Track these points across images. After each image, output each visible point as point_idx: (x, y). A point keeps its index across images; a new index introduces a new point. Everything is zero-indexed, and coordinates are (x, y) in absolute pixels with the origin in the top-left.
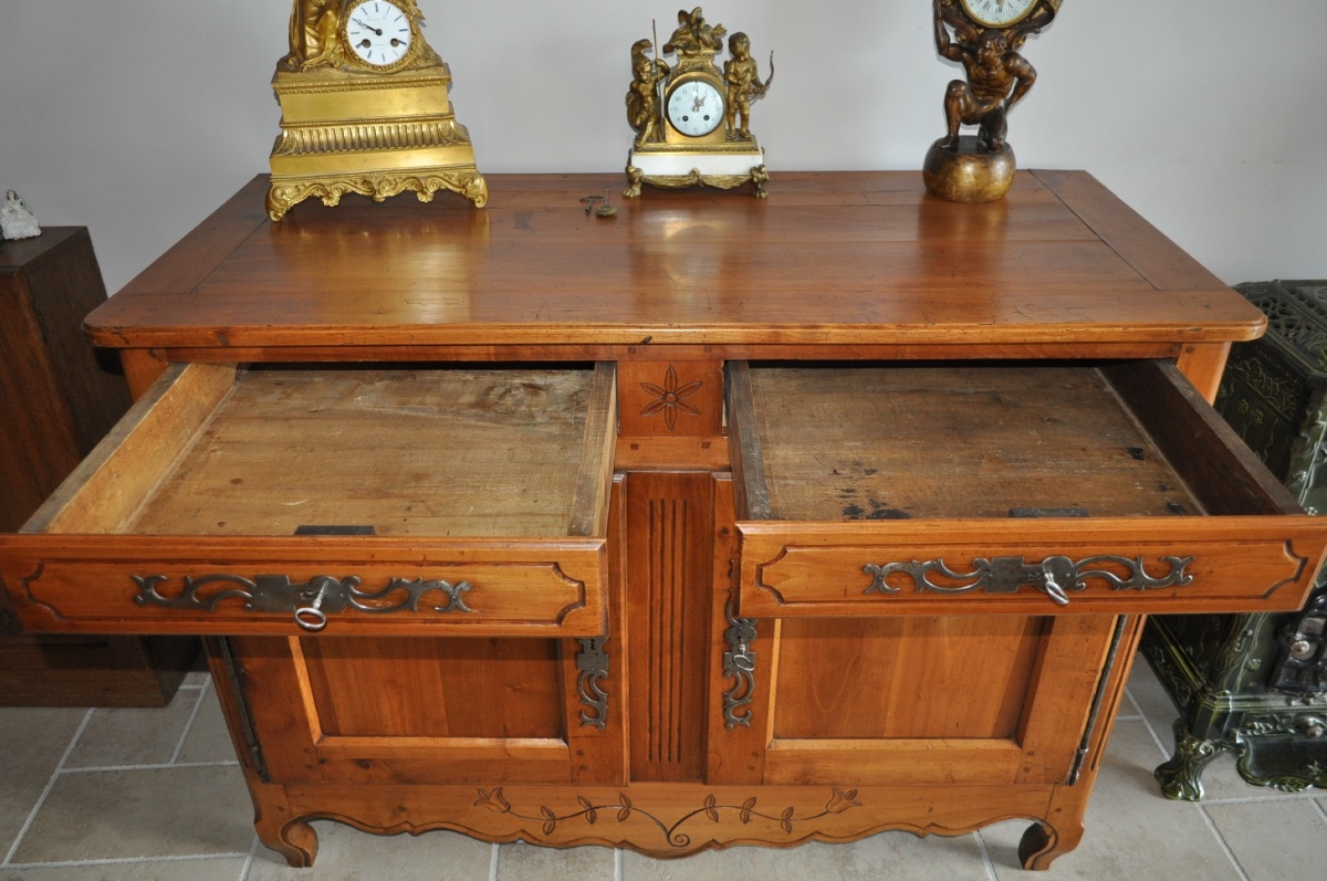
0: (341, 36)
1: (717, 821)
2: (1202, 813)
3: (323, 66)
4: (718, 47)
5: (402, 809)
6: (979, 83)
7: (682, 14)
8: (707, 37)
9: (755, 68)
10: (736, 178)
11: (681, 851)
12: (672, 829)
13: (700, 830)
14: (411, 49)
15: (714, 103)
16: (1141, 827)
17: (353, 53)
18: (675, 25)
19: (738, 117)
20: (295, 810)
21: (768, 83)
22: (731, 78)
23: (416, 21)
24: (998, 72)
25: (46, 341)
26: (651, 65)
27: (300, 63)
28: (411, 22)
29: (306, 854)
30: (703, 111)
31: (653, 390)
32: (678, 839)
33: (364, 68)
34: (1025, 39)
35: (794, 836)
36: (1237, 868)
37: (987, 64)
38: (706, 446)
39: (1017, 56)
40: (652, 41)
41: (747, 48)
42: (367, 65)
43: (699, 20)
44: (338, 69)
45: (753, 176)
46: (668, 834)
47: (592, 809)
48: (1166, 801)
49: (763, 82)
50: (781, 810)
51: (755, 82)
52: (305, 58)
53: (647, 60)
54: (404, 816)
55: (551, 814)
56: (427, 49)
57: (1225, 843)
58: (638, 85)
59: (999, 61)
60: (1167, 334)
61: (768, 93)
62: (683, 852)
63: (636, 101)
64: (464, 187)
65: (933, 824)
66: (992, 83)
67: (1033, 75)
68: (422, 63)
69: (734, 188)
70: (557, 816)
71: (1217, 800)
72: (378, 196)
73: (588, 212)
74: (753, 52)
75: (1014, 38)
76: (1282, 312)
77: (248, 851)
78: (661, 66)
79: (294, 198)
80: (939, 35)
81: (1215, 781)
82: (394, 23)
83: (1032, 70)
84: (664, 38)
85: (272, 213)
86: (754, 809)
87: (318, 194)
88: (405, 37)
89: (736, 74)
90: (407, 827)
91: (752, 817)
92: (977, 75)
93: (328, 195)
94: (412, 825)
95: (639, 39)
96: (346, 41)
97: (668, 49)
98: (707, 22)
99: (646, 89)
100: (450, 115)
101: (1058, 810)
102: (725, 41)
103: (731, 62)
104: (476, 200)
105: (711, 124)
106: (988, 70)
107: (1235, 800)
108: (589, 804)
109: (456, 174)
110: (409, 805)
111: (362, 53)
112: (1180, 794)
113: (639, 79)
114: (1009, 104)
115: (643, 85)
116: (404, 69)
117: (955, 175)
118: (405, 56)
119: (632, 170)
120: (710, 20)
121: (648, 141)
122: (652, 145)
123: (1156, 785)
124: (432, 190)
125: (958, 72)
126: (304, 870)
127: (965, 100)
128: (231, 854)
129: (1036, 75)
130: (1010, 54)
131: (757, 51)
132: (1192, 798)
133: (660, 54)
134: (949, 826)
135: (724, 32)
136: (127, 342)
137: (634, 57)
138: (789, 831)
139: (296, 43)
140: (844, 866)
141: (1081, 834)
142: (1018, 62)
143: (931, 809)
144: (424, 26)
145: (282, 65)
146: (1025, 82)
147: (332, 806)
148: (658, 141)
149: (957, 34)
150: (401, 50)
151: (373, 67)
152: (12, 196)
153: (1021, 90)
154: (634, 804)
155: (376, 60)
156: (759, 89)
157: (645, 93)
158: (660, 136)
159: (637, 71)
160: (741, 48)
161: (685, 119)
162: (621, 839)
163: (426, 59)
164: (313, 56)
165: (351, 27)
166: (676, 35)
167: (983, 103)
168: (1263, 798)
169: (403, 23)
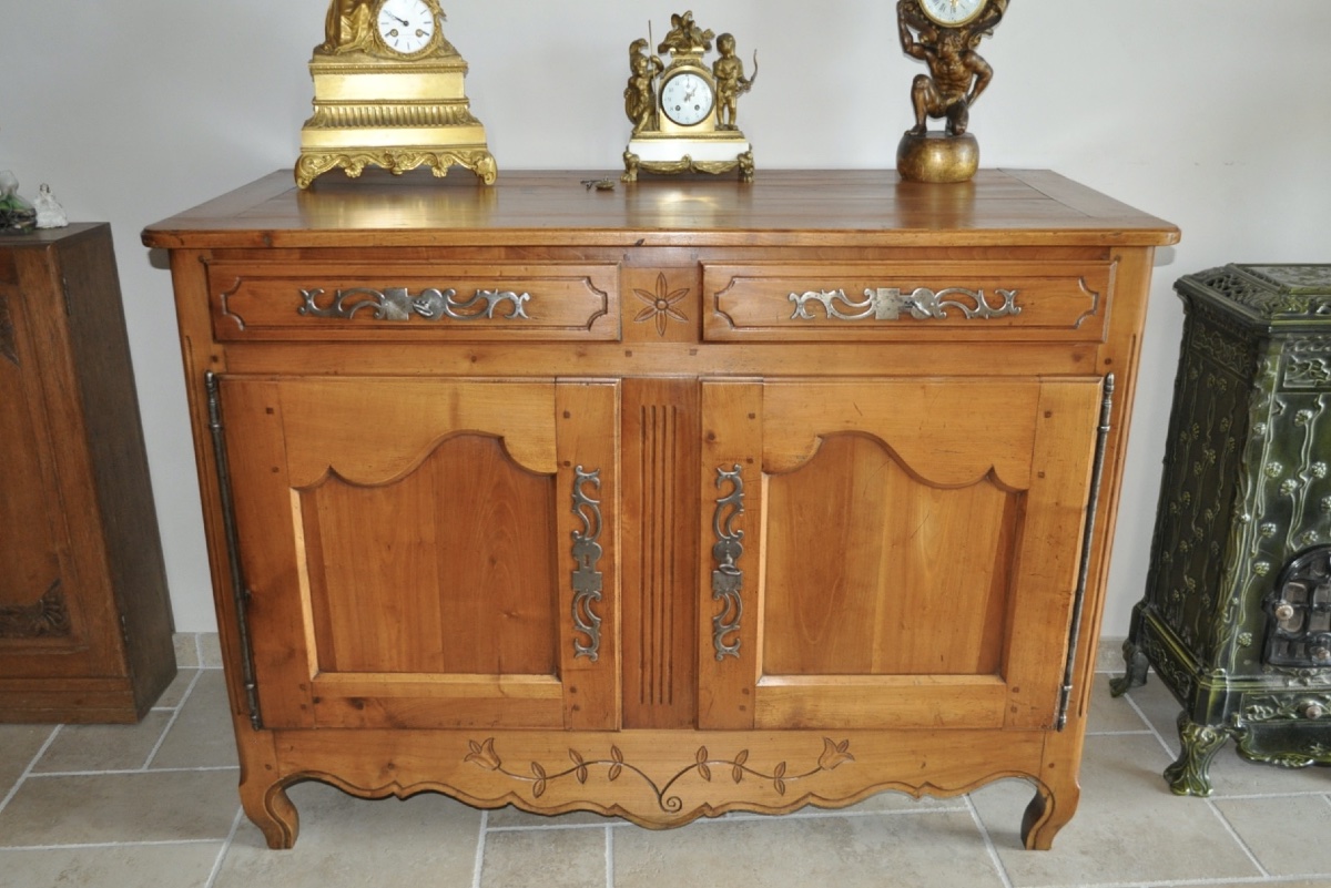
0: (372, 26)
1: (709, 779)
2: (1211, 806)
3: (354, 52)
4: (708, 48)
5: (391, 766)
6: (942, 78)
7: (675, 17)
8: (698, 38)
9: (740, 67)
10: (725, 163)
11: (672, 817)
12: (663, 792)
13: (692, 793)
14: (433, 38)
15: (703, 94)
16: (1148, 817)
17: (382, 41)
18: (668, 27)
19: (726, 110)
20: (283, 768)
21: (752, 79)
22: (719, 73)
23: (439, 16)
24: (959, 68)
25: (68, 314)
26: (647, 61)
27: (334, 48)
28: (435, 16)
29: (287, 832)
30: (694, 101)
31: (646, 294)
32: (671, 803)
33: (391, 55)
34: (979, 39)
35: (788, 799)
36: (1245, 849)
37: (945, 59)
38: (693, 352)
39: (973, 53)
40: (648, 40)
41: (734, 45)
42: (393, 51)
43: (690, 23)
44: (368, 54)
45: (740, 162)
46: (660, 796)
47: (584, 765)
48: (1175, 797)
49: (748, 78)
50: (773, 765)
51: (741, 80)
52: (339, 44)
53: (642, 56)
54: (393, 773)
55: (542, 772)
56: (446, 44)
57: (1234, 830)
58: (636, 80)
59: (957, 58)
60: (1093, 238)
61: (753, 87)
62: (674, 821)
63: (633, 93)
64: (475, 163)
65: (928, 784)
66: (953, 77)
67: (988, 71)
68: (442, 53)
69: (723, 173)
70: (548, 775)
71: (1227, 797)
72: (397, 169)
73: (589, 188)
74: (739, 52)
75: (969, 37)
76: (1234, 283)
77: (225, 835)
78: (656, 63)
79: (320, 167)
80: (903, 34)
81: (1226, 781)
82: (422, 18)
83: (988, 66)
84: (659, 38)
85: (300, 181)
86: (746, 765)
87: (344, 165)
88: (429, 29)
89: (723, 70)
90: (395, 789)
91: (745, 774)
92: (939, 71)
93: (352, 166)
94: (400, 786)
95: (636, 39)
96: (377, 30)
97: (663, 49)
98: (697, 24)
99: (642, 84)
100: (465, 101)
101: (1052, 766)
102: (713, 43)
103: (719, 60)
104: (486, 177)
105: (701, 113)
106: (948, 65)
107: (1245, 796)
108: (580, 759)
109: (469, 152)
110: (399, 761)
111: (390, 41)
112: (1188, 790)
113: (637, 75)
114: (970, 99)
115: (640, 80)
116: (426, 57)
117: (923, 156)
118: (428, 45)
119: (629, 156)
120: (701, 23)
121: (643, 130)
122: (649, 133)
123: (1165, 785)
124: (446, 165)
125: (922, 68)
126: (284, 852)
127: (930, 93)
128: (207, 840)
129: (992, 71)
130: (966, 52)
131: (741, 51)
132: (1201, 793)
133: (656, 53)
134: (944, 785)
135: (713, 36)
136: (182, 243)
137: (631, 55)
138: (782, 791)
139: (332, 33)
140: (841, 847)
141: (1077, 796)
142: (974, 58)
143: (924, 765)
144: (445, 20)
145: (318, 50)
146: (983, 78)
147: (321, 763)
148: (654, 130)
149: (920, 37)
150: (425, 40)
151: (399, 54)
152: (45, 188)
153: (980, 85)
154: (626, 758)
155: (402, 48)
156: (745, 85)
157: (641, 87)
158: (655, 125)
159: (635, 67)
160: (727, 46)
161: (678, 108)
162: (612, 803)
163: (446, 50)
164: (347, 42)
165: (382, 18)
166: (670, 36)
167: (948, 97)
168: (1274, 795)
169: (428, 16)
